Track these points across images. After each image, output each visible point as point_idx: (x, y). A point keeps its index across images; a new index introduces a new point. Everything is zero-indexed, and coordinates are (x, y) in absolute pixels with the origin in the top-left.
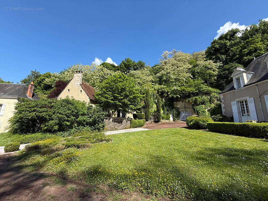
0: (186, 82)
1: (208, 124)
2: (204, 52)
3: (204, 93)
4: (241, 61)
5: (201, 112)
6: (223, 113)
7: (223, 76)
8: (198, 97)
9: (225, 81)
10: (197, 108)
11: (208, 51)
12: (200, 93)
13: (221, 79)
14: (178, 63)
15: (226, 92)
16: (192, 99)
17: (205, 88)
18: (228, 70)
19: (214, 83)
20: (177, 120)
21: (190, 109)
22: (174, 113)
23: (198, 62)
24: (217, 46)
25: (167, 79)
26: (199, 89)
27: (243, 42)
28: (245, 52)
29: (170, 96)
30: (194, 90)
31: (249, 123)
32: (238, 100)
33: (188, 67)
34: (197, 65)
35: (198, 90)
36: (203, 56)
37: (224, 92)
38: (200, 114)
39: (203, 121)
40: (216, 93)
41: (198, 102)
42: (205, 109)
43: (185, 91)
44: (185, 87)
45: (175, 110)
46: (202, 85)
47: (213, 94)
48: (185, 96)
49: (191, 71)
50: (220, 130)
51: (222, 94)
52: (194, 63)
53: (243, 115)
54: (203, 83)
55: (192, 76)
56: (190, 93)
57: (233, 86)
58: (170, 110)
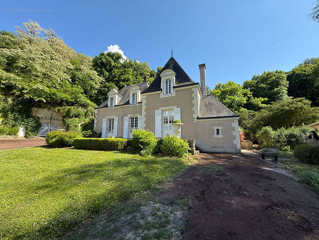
0: (61, 85)
1: (74, 140)
2: (91, 59)
3: (81, 104)
4: (118, 84)
5: (73, 126)
6: (94, 129)
7: (102, 92)
8: (72, 108)
9: (103, 98)
10: (69, 121)
11: (95, 60)
12: (76, 104)
13: (101, 94)
14: (55, 53)
15: (101, 108)
16: (64, 109)
17: (83, 99)
18: (108, 88)
19: (94, 96)
20: (32, 136)
21: (59, 121)
22: (29, 125)
23: (82, 67)
24: (104, 60)
25: (27, 67)
26: (76, 98)
27: (123, 69)
28: (122, 77)
29: (27, 96)
30: (69, 98)
31: (109, 139)
32: (108, 117)
33: (69, 66)
34: (80, 70)
35: (74, 99)
36: (89, 63)
37: (99, 108)
38: (71, 129)
39: (70, 137)
40: (93, 108)
41: (71, 114)
42: (78, 123)
43: (57, 96)
44: (57, 91)
45: (34, 120)
46: (80, 94)
47: (91, 108)
48: (55, 102)
49: (72, 73)
50: (86, 147)
51: (97, 109)
52: (78, 65)
53: (109, 132)
54: (82, 93)
55: (71, 80)
56: (62, 101)
57: (107, 104)
58: (21, 119)
